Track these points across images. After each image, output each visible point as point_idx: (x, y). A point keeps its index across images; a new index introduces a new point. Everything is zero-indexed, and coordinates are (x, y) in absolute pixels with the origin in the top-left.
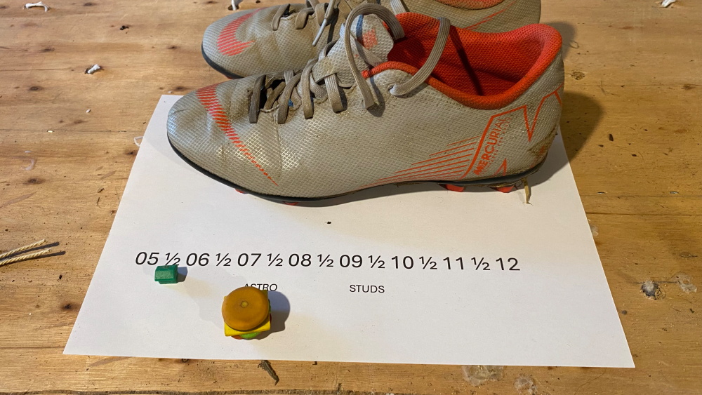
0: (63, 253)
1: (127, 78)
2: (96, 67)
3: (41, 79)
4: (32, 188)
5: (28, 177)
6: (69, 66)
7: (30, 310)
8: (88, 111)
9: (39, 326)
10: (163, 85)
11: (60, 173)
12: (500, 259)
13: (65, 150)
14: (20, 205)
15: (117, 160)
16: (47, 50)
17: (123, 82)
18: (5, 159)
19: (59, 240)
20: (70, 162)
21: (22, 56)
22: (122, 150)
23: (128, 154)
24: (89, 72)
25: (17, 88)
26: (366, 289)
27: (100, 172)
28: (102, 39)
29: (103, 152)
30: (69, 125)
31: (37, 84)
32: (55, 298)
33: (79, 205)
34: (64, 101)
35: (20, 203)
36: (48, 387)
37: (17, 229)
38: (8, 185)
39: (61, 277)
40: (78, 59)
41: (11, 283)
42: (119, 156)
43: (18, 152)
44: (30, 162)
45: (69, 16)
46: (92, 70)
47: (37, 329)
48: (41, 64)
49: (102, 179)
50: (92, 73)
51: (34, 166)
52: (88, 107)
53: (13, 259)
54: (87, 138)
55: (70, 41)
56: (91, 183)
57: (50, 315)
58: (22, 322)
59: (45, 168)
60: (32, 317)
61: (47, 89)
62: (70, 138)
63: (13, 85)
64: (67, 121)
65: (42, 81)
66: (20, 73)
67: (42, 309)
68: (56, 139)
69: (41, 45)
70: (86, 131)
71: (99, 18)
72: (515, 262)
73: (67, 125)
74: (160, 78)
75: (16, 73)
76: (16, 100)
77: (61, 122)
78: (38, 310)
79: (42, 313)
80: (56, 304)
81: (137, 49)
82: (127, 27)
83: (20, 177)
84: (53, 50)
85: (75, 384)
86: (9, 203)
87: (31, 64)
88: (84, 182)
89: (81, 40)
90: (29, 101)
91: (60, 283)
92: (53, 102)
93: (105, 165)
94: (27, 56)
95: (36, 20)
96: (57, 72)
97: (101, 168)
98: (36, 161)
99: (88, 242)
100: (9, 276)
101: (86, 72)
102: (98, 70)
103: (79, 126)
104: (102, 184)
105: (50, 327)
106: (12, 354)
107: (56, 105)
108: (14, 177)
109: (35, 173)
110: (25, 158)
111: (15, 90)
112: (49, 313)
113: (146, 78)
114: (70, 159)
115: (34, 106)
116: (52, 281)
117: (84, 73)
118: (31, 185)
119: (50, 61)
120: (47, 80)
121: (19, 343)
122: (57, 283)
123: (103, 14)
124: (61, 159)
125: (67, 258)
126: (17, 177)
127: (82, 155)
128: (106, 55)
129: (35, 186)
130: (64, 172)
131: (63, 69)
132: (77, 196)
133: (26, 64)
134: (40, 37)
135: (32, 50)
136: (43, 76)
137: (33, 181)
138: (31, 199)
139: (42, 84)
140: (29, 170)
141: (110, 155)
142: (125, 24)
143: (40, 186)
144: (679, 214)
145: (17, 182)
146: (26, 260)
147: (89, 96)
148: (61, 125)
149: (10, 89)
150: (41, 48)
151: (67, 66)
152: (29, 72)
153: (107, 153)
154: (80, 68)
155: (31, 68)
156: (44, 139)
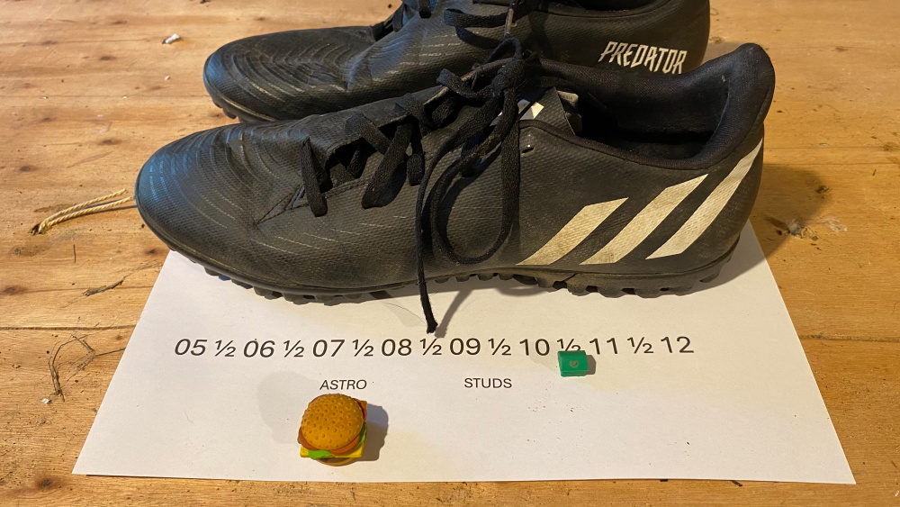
1: (211, 47)
2: (175, 37)
3: (113, 48)
4: (107, 148)
5: (102, 138)
6: (145, 37)
7: (111, 255)
8: (167, 78)
11: (138, 135)
13: (143, 113)
14: (95, 164)
15: (202, 121)
16: (119, 23)
18: (76, 122)
20: (149, 124)
21: (91, 29)
22: (206, 113)
23: (214, 116)
24: (167, 41)
25: (86, 58)
28: (180, 11)
29: (185, 115)
30: (146, 91)
31: (108, 54)
32: (138, 244)
34: (140, 69)
35: (95, 161)
37: (93, 185)
38: (80, 146)
39: (143, 226)
40: (151, 31)
41: (88, 231)
42: (204, 118)
43: (89, 116)
44: (103, 125)
46: (170, 39)
47: (119, 272)
48: (112, 36)
50: (170, 43)
51: (108, 130)
52: (167, 75)
53: (90, 210)
54: (166, 103)
55: (145, 14)
57: (133, 259)
58: (101, 265)
59: (122, 130)
60: (113, 261)
61: (120, 58)
62: (147, 103)
63: (82, 55)
64: (145, 88)
65: (114, 51)
66: (89, 44)
67: (124, 254)
68: (132, 103)
69: (112, 18)
70: (166, 96)
73: (144, 91)
75: (83, 45)
76: (84, 69)
77: (137, 88)
78: (119, 255)
79: (124, 258)
80: (139, 249)
81: (221, 21)
82: (209, 1)
83: (93, 138)
84: (125, 23)
86: (82, 162)
87: (102, 36)
89: (156, 13)
90: (100, 70)
91: (142, 231)
92: (127, 70)
93: (188, 127)
94: (97, 29)
96: (129, 42)
98: (111, 123)
100: (86, 225)
101: (164, 42)
102: (177, 40)
103: (158, 92)
105: (133, 270)
107: (131, 73)
108: (86, 139)
109: (111, 135)
110: (97, 122)
111: (84, 60)
114: (148, 122)
115: (106, 74)
116: (134, 230)
117: (160, 44)
118: (106, 146)
119: (124, 33)
120: (119, 50)
122: (140, 231)
124: (138, 122)
126: (91, 139)
127: (162, 118)
128: (185, 27)
129: (111, 146)
130: (142, 133)
131: (138, 40)
133: (95, 36)
134: (110, 11)
135: (101, 23)
136: (116, 47)
137: (108, 142)
138: (106, 158)
139: (114, 54)
140: (103, 132)
141: (194, 117)
143: (116, 146)
144: (830, 163)
145: (90, 144)
146: (103, 212)
147: (167, 64)
148: (137, 91)
149: (78, 59)
150: (111, 21)
151: (141, 37)
152: (99, 43)
153: (190, 116)
154: (155, 38)
155: (101, 39)
156: (119, 105)
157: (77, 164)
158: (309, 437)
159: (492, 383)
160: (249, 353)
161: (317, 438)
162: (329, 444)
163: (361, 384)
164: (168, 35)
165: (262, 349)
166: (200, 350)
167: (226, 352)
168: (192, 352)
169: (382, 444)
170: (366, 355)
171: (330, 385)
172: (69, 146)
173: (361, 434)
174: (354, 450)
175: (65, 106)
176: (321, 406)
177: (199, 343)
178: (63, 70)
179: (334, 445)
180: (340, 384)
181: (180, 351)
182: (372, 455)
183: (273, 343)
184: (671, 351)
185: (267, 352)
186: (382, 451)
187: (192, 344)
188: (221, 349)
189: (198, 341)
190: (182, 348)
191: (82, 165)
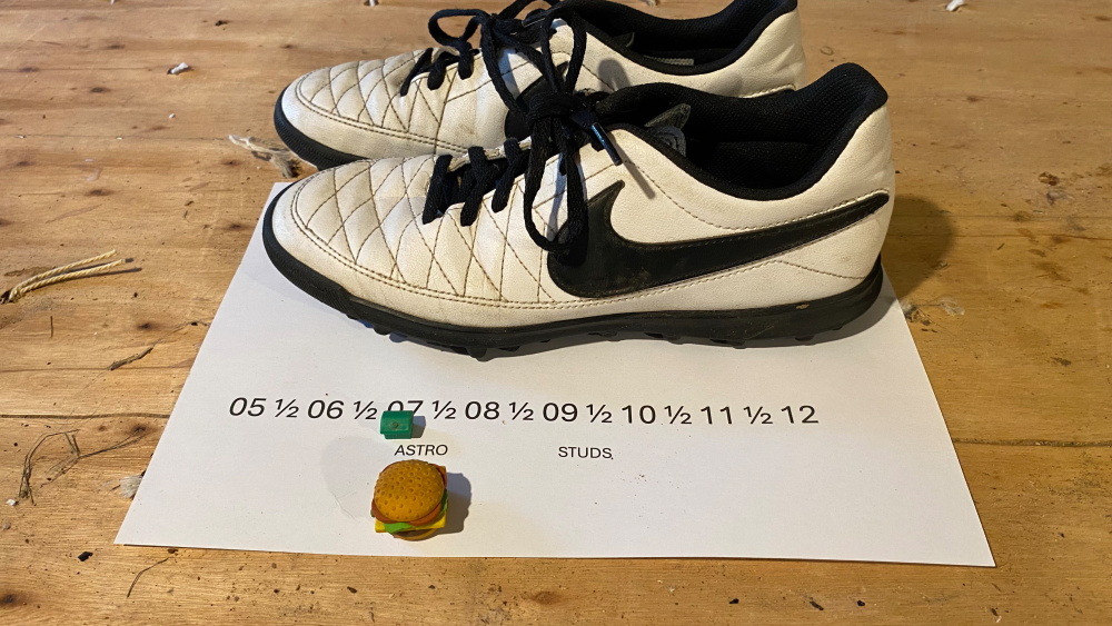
0: (140, 269)
1: (224, 80)
2: (182, 66)
3: (106, 78)
4: (95, 200)
5: (91, 188)
6: (146, 65)
7: (95, 330)
8: (171, 116)
9: (107, 346)
10: (274, 88)
11: (134, 184)
12: (788, 408)
13: (141, 159)
14: (80, 218)
15: (213, 170)
16: (115, 47)
17: (220, 84)
18: (59, 168)
19: (133, 256)
20: (147, 172)
21: (80, 54)
22: (217, 159)
23: (226, 164)
24: (173, 71)
25: (73, 89)
26: (583, 453)
27: (188, 183)
28: (191, 34)
29: (192, 162)
30: (146, 131)
31: (101, 85)
32: (128, 317)
33: (160, 219)
34: (139, 104)
35: (81, 216)
36: (121, 411)
37: (77, 244)
38: (63, 196)
39: (136, 295)
40: (154, 58)
41: (69, 300)
42: (214, 166)
43: (75, 160)
44: (92, 171)
45: (145, 9)
46: (176, 69)
47: (104, 350)
48: (107, 62)
49: (191, 191)
50: (177, 73)
51: (98, 177)
52: (172, 112)
53: (73, 274)
54: (170, 147)
55: (147, 37)
56: (176, 195)
57: (123, 335)
58: (83, 342)
59: (114, 179)
60: (98, 337)
61: (115, 91)
62: (147, 145)
63: (69, 85)
64: (144, 128)
65: (108, 81)
66: (77, 72)
67: (111, 329)
68: (127, 146)
69: (107, 41)
70: (170, 138)
71: (187, 12)
72: (810, 411)
73: (143, 132)
74: (271, 81)
75: (71, 73)
76: (74, 102)
77: (135, 128)
78: (105, 330)
79: (111, 333)
80: (130, 322)
81: (239, 48)
82: (225, 23)
83: (80, 187)
84: (123, 47)
85: (156, 407)
86: (64, 216)
87: (93, 63)
88: (167, 195)
89: (159, 35)
90: (91, 104)
91: (135, 300)
92: (123, 105)
93: (196, 176)
94: (87, 53)
95: (97, 13)
96: (126, 71)
97: (189, 179)
98: (101, 169)
99: (172, 258)
100: (67, 293)
101: (169, 72)
102: (185, 70)
103: (161, 133)
104: (190, 196)
105: (122, 348)
106: (72, 375)
107: (127, 110)
108: (71, 188)
109: (101, 184)
110: (84, 168)
111: (71, 92)
112: (120, 332)
113: (251, 80)
114: (147, 169)
115: (97, 109)
116: (124, 299)
117: (165, 74)
118: (94, 197)
119: (121, 60)
120: (115, 80)
121: (80, 364)
122: (132, 301)
123: (192, 8)
124: (135, 169)
125: (144, 275)
126: (76, 188)
127: (165, 165)
128: (196, 54)
129: (100, 198)
130: (138, 182)
131: (138, 69)
132: (157, 209)
133: (85, 63)
134: (103, 32)
135: (94, 47)
136: (109, 76)
137: (97, 192)
138: (93, 212)
139: (108, 86)
140: (91, 181)
141: (202, 165)
142: (223, 19)
143: (106, 197)
145: (75, 194)
146: (88, 276)
147: (172, 99)
148: (134, 131)
149: (63, 90)
150: (106, 45)
151: (142, 65)
152: (90, 72)
153: (198, 162)
154: (160, 67)
155: (92, 67)
156: (111, 147)
157: (59, 218)
158: (385, 509)
159: (589, 452)
160: (314, 413)
161: (394, 509)
162: (408, 515)
163: (442, 450)
164: (176, 63)
165: (329, 410)
166: (259, 409)
167: (288, 412)
168: (249, 413)
169: (466, 514)
170: (447, 417)
171: (406, 450)
172: (49, 197)
173: (443, 502)
174: (436, 519)
175: (45, 147)
176: (395, 474)
177: (257, 403)
178: (45, 103)
179: (414, 514)
180: (417, 450)
181: (235, 411)
182: (455, 526)
183: (342, 404)
184: (792, 421)
185: (334, 413)
186: (466, 522)
187: (249, 404)
188: (282, 408)
189: (255, 400)
190: (238, 407)
191: (65, 220)
